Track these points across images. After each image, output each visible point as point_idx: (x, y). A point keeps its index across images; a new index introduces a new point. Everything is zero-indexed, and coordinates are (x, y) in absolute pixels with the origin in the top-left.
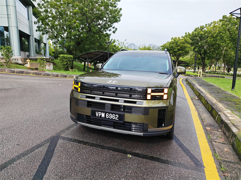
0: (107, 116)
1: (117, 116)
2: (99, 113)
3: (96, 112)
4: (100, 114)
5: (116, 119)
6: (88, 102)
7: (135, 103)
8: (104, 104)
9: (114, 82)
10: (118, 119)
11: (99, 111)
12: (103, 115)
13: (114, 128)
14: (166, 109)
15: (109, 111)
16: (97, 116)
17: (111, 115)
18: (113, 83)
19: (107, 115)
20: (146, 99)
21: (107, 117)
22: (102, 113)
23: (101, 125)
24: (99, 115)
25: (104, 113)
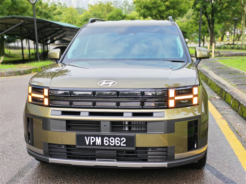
0: (105, 141)
1: (123, 140)
2: (91, 138)
3: (86, 137)
4: (93, 139)
5: (122, 145)
6: (68, 121)
7: (151, 115)
8: (98, 122)
9: (111, 83)
10: (125, 145)
11: (91, 136)
12: (98, 141)
13: (118, 160)
14: (198, 120)
15: (109, 133)
16: (87, 143)
17: (112, 140)
18: (109, 86)
19: (106, 139)
20: (168, 108)
21: (106, 143)
22: (97, 138)
23: (94, 159)
24: (92, 141)
25: (100, 138)
